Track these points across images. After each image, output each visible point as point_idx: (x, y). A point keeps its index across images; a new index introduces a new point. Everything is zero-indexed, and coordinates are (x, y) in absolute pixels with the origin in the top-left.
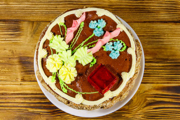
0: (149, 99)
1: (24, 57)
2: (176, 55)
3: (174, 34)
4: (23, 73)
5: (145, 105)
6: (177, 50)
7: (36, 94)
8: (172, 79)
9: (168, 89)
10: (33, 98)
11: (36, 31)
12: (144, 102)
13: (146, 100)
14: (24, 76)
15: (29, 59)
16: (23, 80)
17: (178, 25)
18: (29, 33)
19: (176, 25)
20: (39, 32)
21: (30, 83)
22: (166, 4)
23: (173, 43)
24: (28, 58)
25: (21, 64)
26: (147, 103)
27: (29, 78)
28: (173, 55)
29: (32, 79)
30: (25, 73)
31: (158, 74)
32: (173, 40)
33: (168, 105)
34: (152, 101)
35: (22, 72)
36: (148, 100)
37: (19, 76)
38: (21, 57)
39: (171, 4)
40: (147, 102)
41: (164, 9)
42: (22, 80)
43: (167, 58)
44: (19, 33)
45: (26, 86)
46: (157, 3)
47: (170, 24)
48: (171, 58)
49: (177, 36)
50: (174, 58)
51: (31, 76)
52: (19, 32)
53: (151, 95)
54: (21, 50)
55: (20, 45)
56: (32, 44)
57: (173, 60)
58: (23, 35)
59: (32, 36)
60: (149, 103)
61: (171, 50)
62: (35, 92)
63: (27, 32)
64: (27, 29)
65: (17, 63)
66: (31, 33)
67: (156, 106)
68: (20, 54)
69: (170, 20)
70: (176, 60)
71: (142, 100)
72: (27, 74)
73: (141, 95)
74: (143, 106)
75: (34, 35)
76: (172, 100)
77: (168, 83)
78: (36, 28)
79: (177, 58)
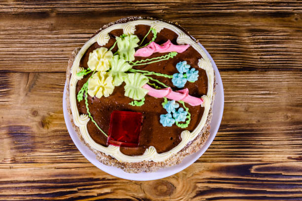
0: (199, 185)
1: (15, 126)
2: (239, 120)
3: (236, 87)
4: (14, 151)
5: (194, 194)
6: (240, 111)
7: (34, 182)
8: (233, 155)
9: (228, 170)
10: (29, 187)
11: (32, 87)
12: (193, 190)
13: (196, 187)
14: (15, 156)
15: (22, 130)
16: (14, 161)
17: (242, 74)
18: (22, 89)
19: (239, 74)
20: (37, 88)
21: (24, 165)
22: (224, 43)
23: (235, 101)
24: (21, 127)
25: (10, 137)
26: (198, 191)
27: (24, 157)
28: (235, 120)
29: (27, 159)
30: (16, 150)
31: (213, 148)
32: (235, 96)
33: (228, 193)
34: (205, 189)
35: (11, 149)
36: (199, 188)
37: (9, 154)
38: (10, 126)
39: (231, 43)
40: (197, 189)
41: (221, 50)
42: (12, 161)
43: (226, 123)
44: (7, 91)
45: (18, 170)
46: (210, 41)
47: (230, 73)
48: (231, 123)
49: (241, 91)
50: (236, 123)
51: (26, 155)
52: (7, 89)
53: (204, 179)
54: (10, 116)
55: (10, 109)
56: (27, 107)
57: (236, 126)
58: (13, 94)
59: (26, 95)
60: (200, 191)
61: (231, 112)
62: (32, 179)
63: (20, 88)
64: (19, 84)
65: (5, 136)
66: (25, 90)
67: (210, 195)
68: (9, 122)
69: (230, 66)
70: (240, 126)
71: (190, 188)
72: (20, 152)
73: (188, 179)
74: (191, 196)
75: (29, 94)
76: (233, 186)
77: (228, 161)
78: (33, 82)
79: (240, 123)
